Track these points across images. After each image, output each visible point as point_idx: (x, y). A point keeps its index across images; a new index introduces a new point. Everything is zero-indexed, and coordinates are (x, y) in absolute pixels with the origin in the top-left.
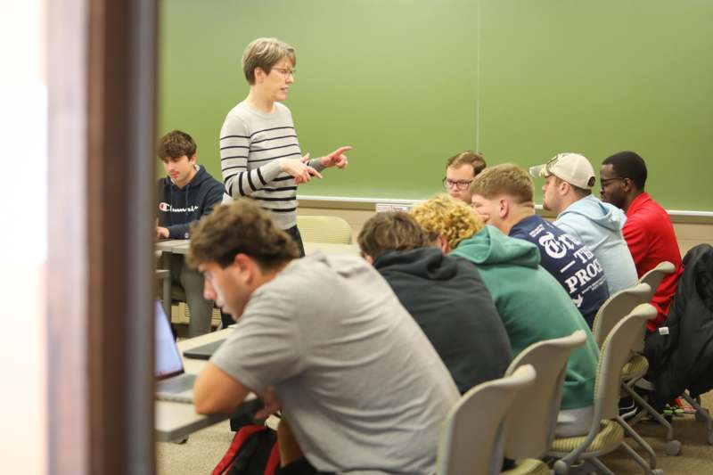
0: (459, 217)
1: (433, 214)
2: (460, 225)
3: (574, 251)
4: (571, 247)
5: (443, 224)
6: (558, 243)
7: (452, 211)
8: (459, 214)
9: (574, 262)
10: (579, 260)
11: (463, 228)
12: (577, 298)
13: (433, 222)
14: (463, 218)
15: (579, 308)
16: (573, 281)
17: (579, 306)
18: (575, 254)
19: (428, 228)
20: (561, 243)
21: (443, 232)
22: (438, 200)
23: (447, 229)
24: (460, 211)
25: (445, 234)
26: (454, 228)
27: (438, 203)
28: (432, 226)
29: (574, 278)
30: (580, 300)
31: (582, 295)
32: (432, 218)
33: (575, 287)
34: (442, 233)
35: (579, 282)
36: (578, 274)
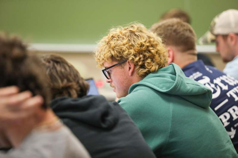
0: (148, 47)
1: (125, 41)
2: (147, 54)
3: (228, 91)
4: (225, 88)
5: (132, 51)
6: (213, 86)
7: (142, 41)
8: (148, 44)
9: (226, 101)
10: (231, 98)
11: (149, 57)
12: (230, 130)
13: (124, 48)
14: (151, 48)
15: (232, 140)
16: (225, 117)
17: (232, 137)
18: (228, 94)
19: (120, 53)
20: (216, 85)
21: (131, 57)
22: (132, 29)
23: (135, 56)
24: (150, 42)
25: (133, 59)
26: (141, 56)
27: (131, 32)
28: (124, 51)
29: (227, 114)
30: (233, 133)
31: (234, 128)
32: (124, 45)
33: (228, 121)
34: (130, 59)
35: (231, 117)
36: (231, 110)
